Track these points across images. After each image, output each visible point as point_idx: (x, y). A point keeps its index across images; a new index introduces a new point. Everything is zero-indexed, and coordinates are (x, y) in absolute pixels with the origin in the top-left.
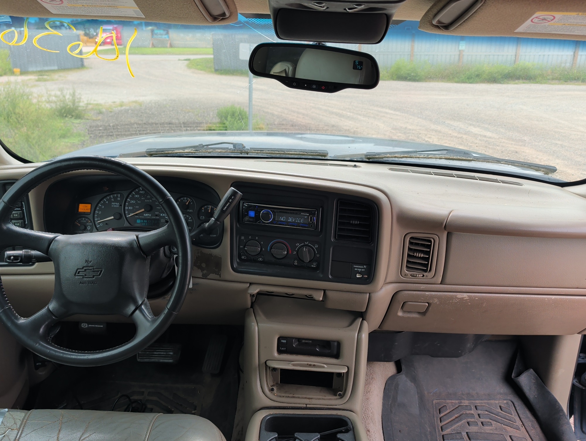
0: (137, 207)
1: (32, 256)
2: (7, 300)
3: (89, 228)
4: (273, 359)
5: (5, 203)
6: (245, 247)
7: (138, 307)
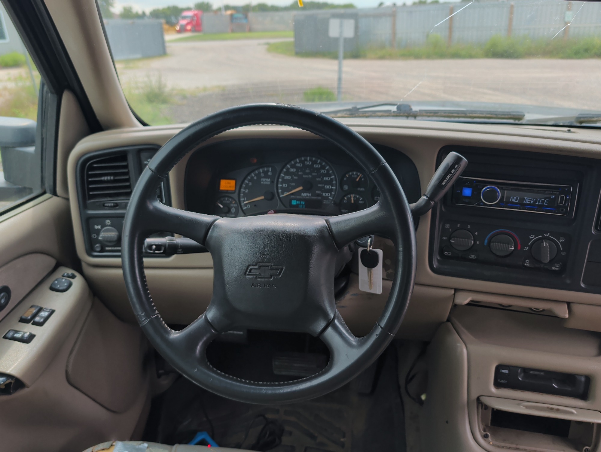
0: (293, 184)
1: (178, 245)
2: (154, 306)
3: (233, 210)
4: (489, 395)
5: (152, 171)
6: (450, 239)
7: (330, 323)
